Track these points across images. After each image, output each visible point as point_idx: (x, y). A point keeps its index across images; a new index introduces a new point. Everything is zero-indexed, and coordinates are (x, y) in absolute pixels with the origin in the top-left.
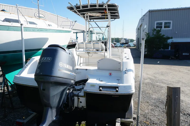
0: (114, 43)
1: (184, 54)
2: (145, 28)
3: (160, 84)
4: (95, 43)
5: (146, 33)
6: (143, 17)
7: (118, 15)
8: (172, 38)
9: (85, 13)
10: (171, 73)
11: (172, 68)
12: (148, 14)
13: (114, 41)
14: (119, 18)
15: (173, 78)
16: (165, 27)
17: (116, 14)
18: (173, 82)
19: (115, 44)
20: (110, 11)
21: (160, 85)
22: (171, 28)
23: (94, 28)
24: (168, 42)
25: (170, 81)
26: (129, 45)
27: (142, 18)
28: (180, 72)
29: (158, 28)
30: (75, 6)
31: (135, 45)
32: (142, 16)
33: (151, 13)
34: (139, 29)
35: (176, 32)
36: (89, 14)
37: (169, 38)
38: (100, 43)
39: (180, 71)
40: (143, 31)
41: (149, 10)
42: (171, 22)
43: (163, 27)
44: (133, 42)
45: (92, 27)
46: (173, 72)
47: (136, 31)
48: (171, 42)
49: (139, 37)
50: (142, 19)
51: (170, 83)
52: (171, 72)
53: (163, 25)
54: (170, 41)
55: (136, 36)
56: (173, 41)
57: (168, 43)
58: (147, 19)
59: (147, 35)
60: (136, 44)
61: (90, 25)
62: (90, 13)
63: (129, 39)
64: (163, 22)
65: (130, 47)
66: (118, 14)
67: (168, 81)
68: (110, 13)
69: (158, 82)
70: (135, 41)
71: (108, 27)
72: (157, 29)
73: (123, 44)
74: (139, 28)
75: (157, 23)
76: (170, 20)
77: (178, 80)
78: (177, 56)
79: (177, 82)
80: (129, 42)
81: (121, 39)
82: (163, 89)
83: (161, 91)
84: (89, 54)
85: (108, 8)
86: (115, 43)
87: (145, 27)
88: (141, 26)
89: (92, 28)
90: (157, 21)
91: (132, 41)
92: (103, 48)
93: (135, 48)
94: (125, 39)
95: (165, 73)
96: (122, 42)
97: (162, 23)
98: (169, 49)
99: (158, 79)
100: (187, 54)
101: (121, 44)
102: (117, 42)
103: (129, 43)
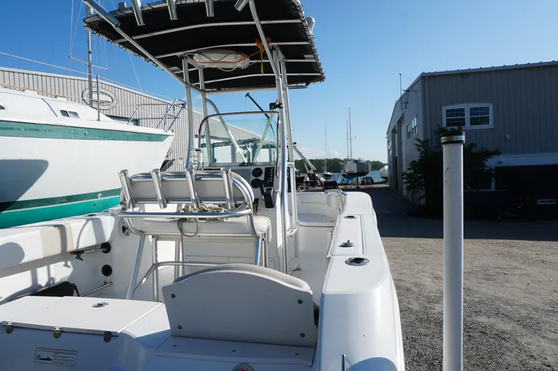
0: (326, 173)
1: (540, 202)
2: (413, 127)
3: (492, 320)
4: (204, 176)
5: (418, 140)
6: (404, 95)
7: (314, 61)
8: (497, 153)
9: (182, 57)
10: (517, 272)
11: (515, 250)
12: (419, 86)
13: (325, 167)
14: (321, 78)
15: (531, 293)
16: (473, 122)
17: (308, 59)
18: (536, 309)
19: (327, 176)
20: (279, 44)
21: (492, 326)
22: (491, 125)
23: (223, 117)
24: (486, 166)
25: (524, 306)
26: (369, 178)
27: (401, 98)
28: (545, 266)
29: (453, 125)
30: (113, 13)
31: (386, 178)
32: (403, 92)
33: (427, 84)
34: (394, 131)
35: (508, 137)
36: (202, 61)
37: (489, 154)
38: (225, 175)
39: (543, 262)
40: (409, 135)
41: (422, 74)
42: (491, 106)
43: (467, 121)
44: (380, 169)
45: (219, 114)
46: (523, 266)
47: (388, 137)
48: (496, 167)
49: (397, 155)
50: (403, 102)
51: (524, 313)
52: (514, 264)
53: (467, 117)
54: (491, 162)
55: (389, 151)
56: (500, 163)
57: (488, 168)
58: (417, 100)
59: (421, 146)
60: (387, 176)
61: (208, 104)
62: (199, 53)
63: (368, 162)
64: (467, 107)
65: (373, 183)
66: (315, 57)
67: (515, 307)
68: (281, 56)
69: (480, 311)
70: (386, 167)
71: (277, 110)
72: (449, 128)
73: (350, 175)
74: (394, 128)
75: (448, 111)
76: (486, 102)
77: (551, 297)
78: (519, 207)
79: (547, 308)
80: (368, 169)
81: (347, 160)
82: (508, 345)
83: (503, 354)
84: (185, 225)
85: (262, 22)
86: (329, 173)
87: (414, 123)
88: (400, 122)
89: (218, 116)
90: (447, 104)
91: (377, 166)
92: (243, 198)
93: (388, 186)
94: (356, 161)
95: (498, 270)
96: (347, 171)
97: (463, 110)
98: (490, 188)
99: (477, 300)
100: (551, 201)
101: (344, 176)
102: (333, 172)
103: (367, 173)
